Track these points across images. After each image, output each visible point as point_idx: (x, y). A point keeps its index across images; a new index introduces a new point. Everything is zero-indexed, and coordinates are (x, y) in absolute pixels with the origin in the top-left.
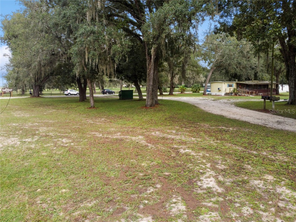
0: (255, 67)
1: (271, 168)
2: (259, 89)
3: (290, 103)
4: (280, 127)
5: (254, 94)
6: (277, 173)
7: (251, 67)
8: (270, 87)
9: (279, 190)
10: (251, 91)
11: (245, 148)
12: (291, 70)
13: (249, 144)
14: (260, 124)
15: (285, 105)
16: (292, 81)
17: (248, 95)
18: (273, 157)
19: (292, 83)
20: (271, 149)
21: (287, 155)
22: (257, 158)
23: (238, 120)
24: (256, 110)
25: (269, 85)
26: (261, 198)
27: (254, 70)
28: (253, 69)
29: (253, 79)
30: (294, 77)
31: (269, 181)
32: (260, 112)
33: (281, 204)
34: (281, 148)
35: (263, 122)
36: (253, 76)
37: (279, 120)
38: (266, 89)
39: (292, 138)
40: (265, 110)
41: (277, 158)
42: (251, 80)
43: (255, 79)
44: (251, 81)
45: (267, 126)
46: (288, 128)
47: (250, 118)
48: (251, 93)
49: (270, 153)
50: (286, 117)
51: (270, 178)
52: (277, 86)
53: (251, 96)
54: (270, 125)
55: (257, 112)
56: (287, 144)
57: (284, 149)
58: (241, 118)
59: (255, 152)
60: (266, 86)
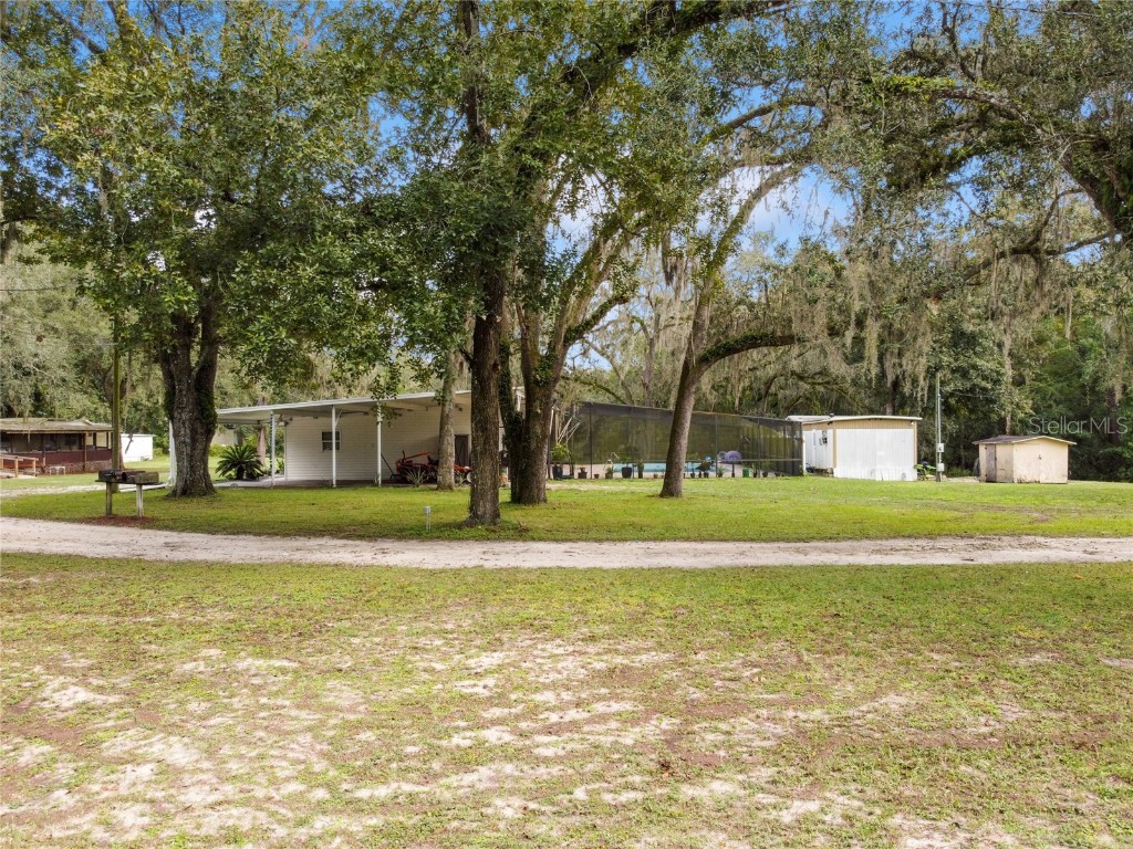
0: (37, 366)
1: (207, 637)
2: (50, 449)
3: (179, 491)
4: (179, 556)
5: (34, 470)
6: (225, 642)
7: (17, 366)
8: (89, 441)
9: (241, 666)
10: (21, 459)
11: (118, 614)
12: (181, 391)
13: (121, 603)
14: (119, 555)
15: (167, 498)
16: (184, 424)
17: (10, 475)
18: (198, 618)
19: (183, 429)
20: (188, 605)
21: (230, 609)
22: (165, 628)
23: (38, 554)
24: (80, 521)
25: (87, 434)
26: (213, 685)
27: (33, 377)
28: (27, 374)
29: (27, 414)
30: (189, 412)
31: (214, 658)
32: (94, 524)
33: (256, 681)
34: (209, 599)
35: (125, 549)
36: (28, 402)
37: (167, 540)
38: (75, 449)
39: (223, 575)
40: (111, 518)
41: (209, 617)
42: (21, 415)
43: (34, 414)
44: (21, 419)
45: (146, 558)
46: (201, 556)
47: (73, 544)
48: (24, 467)
49: (190, 611)
50: (183, 531)
51: (214, 652)
52: (116, 439)
53: (22, 477)
54: (151, 555)
55: (84, 526)
56: (219, 587)
57: (217, 599)
58: (43, 548)
59: (148, 619)
60: (76, 438)
